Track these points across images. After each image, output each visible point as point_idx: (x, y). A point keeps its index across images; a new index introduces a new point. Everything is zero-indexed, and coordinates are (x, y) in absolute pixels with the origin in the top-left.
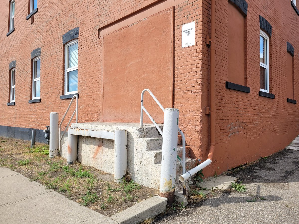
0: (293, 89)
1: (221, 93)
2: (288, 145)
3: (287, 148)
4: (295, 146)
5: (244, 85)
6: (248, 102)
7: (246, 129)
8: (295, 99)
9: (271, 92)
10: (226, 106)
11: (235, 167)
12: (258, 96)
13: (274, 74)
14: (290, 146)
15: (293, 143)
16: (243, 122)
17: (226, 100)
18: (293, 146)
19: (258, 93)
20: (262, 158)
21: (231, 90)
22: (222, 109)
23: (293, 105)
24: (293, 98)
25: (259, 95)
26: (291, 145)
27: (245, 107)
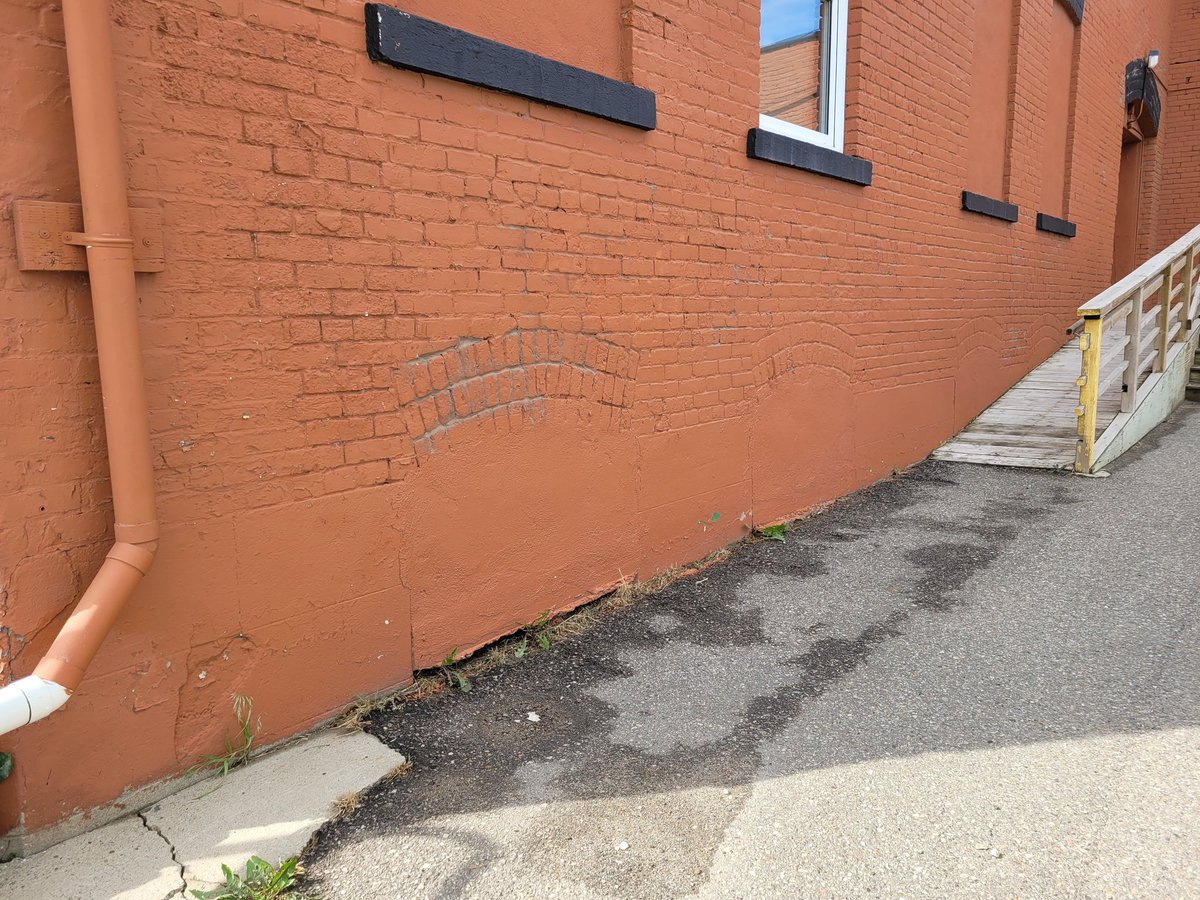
0: (1008, 147)
1: (292, 96)
2: (954, 437)
3: (941, 454)
4: (980, 443)
5: (610, 72)
6: (644, 192)
7: (615, 375)
8: (1013, 200)
9: (853, 147)
10: (386, 211)
11: (495, 633)
12: (739, 157)
13: (876, 35)
14: (960, 441)
15: (978, 427)
16: (592, 328)
17: (380, 164)
18: (971, 442)
19: (740, 143)
20: (756, 533)
21: (434, 87)
22: (327, 233)
23: (1001, 227)
24: (1006, 191)
25: (748, 157)
26: (966, 435)
27: (616, 226)
